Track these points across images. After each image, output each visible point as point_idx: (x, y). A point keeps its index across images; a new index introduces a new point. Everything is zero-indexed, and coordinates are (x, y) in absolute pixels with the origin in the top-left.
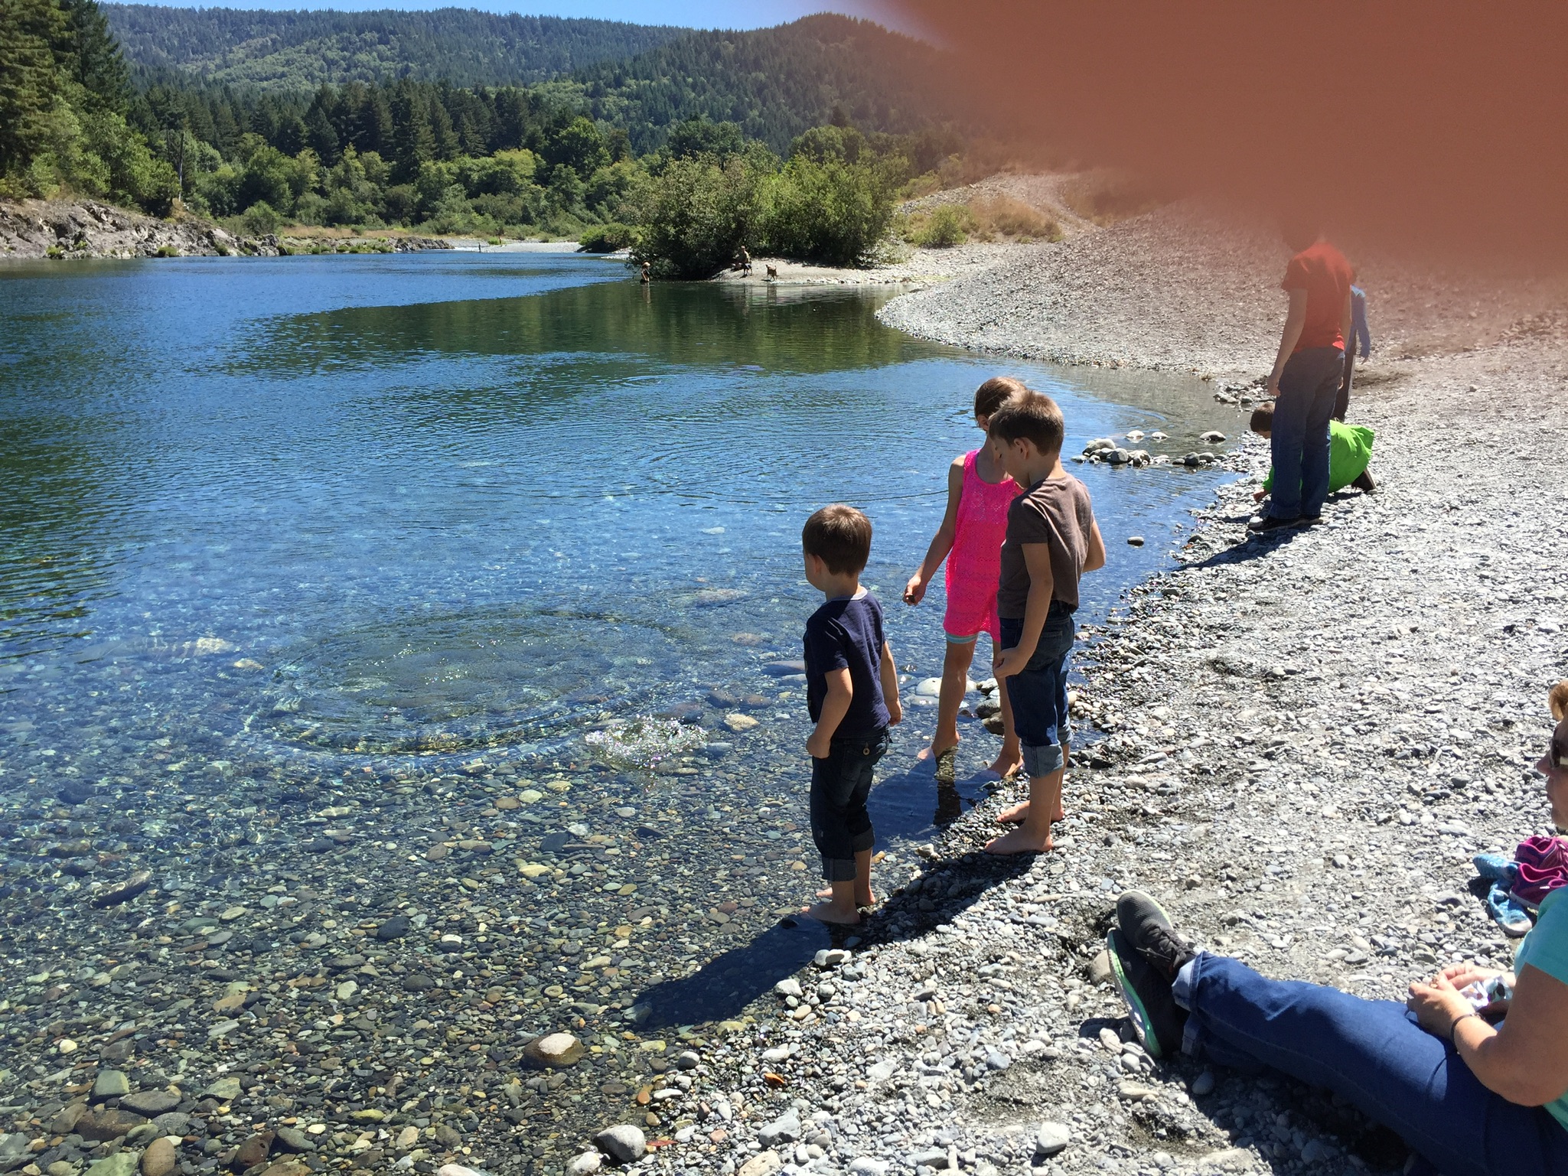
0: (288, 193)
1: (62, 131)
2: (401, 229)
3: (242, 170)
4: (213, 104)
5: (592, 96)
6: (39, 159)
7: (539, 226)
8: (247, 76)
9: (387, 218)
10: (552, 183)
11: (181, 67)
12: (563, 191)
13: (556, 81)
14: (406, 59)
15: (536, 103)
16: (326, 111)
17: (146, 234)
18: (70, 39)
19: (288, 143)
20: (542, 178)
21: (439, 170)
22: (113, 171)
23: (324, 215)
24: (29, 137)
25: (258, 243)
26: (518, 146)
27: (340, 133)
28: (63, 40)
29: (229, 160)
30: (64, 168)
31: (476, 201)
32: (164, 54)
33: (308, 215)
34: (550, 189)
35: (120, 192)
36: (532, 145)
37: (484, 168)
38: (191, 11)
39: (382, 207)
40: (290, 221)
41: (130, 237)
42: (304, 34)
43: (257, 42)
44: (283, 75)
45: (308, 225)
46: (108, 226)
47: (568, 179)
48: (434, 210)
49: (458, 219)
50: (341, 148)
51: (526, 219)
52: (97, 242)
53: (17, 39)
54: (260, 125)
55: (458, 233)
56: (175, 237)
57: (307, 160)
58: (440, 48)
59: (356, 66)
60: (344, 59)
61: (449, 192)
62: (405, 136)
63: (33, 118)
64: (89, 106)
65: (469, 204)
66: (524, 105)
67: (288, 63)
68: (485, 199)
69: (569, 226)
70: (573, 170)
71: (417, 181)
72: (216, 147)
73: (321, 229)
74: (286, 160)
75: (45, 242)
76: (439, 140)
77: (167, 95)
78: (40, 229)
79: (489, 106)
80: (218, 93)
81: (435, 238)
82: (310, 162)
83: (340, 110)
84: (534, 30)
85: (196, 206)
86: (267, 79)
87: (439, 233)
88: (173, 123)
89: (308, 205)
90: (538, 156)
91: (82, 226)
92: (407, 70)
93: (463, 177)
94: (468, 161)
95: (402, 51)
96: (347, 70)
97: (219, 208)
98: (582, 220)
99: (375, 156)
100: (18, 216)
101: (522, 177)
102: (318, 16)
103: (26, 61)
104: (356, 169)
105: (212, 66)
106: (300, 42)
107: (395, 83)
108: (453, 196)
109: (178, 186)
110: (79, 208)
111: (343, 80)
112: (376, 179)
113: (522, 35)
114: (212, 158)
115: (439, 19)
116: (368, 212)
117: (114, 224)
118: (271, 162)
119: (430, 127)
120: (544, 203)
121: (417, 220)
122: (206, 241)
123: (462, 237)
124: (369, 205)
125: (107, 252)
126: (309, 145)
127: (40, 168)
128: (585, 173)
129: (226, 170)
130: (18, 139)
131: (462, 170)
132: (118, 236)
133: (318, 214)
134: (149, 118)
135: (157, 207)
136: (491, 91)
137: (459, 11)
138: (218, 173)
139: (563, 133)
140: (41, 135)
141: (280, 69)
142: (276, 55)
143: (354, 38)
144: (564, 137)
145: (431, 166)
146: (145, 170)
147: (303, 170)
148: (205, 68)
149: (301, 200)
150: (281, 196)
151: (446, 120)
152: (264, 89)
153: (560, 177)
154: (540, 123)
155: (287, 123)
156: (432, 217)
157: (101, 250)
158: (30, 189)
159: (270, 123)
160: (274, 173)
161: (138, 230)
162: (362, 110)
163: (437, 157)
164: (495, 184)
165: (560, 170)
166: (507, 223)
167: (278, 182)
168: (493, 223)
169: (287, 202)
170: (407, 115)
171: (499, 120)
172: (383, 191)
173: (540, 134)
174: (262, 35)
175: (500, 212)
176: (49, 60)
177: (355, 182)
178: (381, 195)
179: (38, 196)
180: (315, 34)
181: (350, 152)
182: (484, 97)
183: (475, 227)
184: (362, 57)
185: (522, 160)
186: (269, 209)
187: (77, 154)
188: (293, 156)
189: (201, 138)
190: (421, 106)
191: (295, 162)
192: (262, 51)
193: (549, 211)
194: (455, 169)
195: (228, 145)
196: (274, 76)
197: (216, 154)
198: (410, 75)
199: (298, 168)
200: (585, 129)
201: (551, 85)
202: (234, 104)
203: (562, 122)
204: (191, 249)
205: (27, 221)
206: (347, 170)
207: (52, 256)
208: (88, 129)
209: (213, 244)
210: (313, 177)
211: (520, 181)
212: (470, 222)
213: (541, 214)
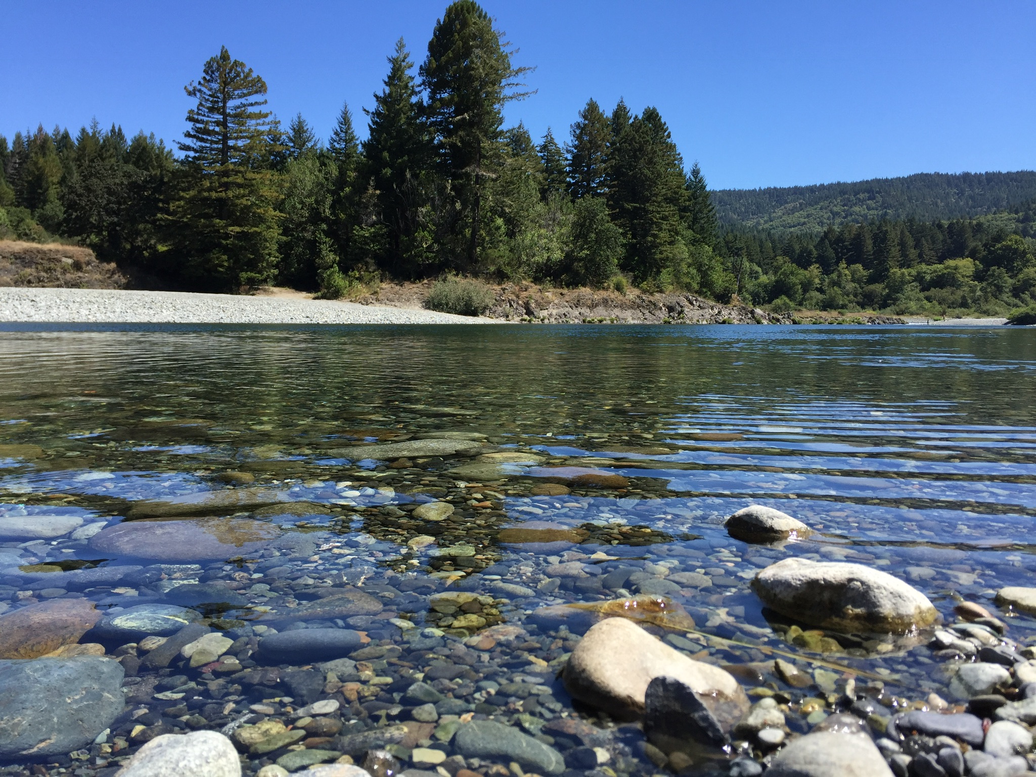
0: (800, 291)
1: (678, 256)
2: (871, 312)
3: (773, 278)
4: (761, 241)
5: (1022, 222)
6: (664, 271)
7: (973, 310)
8: (782, 226)
9: (863, 306)
10: (986, 280)
11: (744, 223)
12: (995, 285)
13: (995, 213)
14: (885, 208)
15: (979, 228)
16: (830, 241)
17: (716, 311)
18: (689, 206)
19: (803, 261)
20: (978, 276)
21: (903, 274)
22: (702, 278)
23: (821, 304)
24: (661, 259)
25: (780, 317)
26: (962, 256)
27: (837, 253)
28: (685, 207)
29: (766, 273)
30: (677, 275)
31: (927, 293)
32: (735, 217)
33: (810, 304)
34: (984, 284)
35: (705, 290)
36: (973, 255)
37: (935, 271)
38: (754, 191)
39: (860, 298)
40: (799, 308)
41: (708, 313)
42: (820, 199)
43: (790, 206)
44: (804, 223)
45: (810, 310)
46: (696, 307)
47: (999, 277)
48: (897, 299)
49: (913, 305)
50: (837, 263)
51: (964, 304)
52: (690, 315)
53: (662, 207)
54: (788, 251)
55: (912, 314)
56: (733, 313)
57: (815, 270)
58: (910, 199)
59: (851, 215)
60: (844, 211)
61: (908, 288)
62: (881, 253)
63: (665, 249)
64: (694, 242)
65: (922, 295)
66: (969, 230)
67: (808, 216)
68: (933, 292)
69: (997, 309)
70: (1004, 270)
71: (886, 281)
72: (759, 266)
73: (818, 312)
74: (801, 271)
75: (662, 316)
76: (904, 255)
77: (735, 237)
78: (661, 309)
79: (942, 232)
80: (764, 236)
81: (895, 317)
82: (816, 272)
83: (840, 240)
84: (980, 182)
85: (744, 299)
86: (794, 226)
87: (898, 314)
88: (736, 253)
89: (811, 298)
90: (977, 262)
91: (682, 307)
92: (886, 214)
93: (919, 278)
94: (924, 267)
95: (883, 203)
96: (844, 218)
97: (757, 300)
98: (1009, 305)
99: (859, 267)
100: (650, 302)
101: (963, 276)
102: (831, 186)
103: (664, 218)
104: (846, 275)
105: (762, 221)
106: (817, 203)
107: (877, 223)
108: (912, 290)
109: (736, 287)
110: (682, 298)
111: (842, 223)
112: (859, 281)
113: (971, 186)
114: (757, 272)
115: (911, 181)
116: (850, 302)
117: (699, 306)
118: (792, 273)
119: (899, 248)
120: (979, 293)
121: (883, 306)
122: (750, 316)
123: (915, 317)
124: (852, 297)
125: (695, 321)
126: (816, 262)
127: (665, 276)
128: (1013, 272)
129: (764, 279)
130: (655, 260)
131: (919, 273)
132: (701, 312)
133: (817, 304)
134: (724, 250)
135: (723, 298)
136: (945, 223)
137: (927, 175)
138: (759, 281)
139: (999, 245)
140: (668, 258)
141: (802, 220)
142: (801, 212)
143: (852, 198)
144: (1000, 249)
145: (896, 272)
146: (719, 278)
147: (811, 277)
148: (758, 223)
149: (807, 295)
150: (795, 293)
151: (911, 242)
152: (791, 233)
153: (993, 275)
154: (981, 240)
155: (804, 250)
156: (894, 304)
157: (691, 319)
158: (658, 287)
159: (794, 251)
160: (793, 279)
161: (712, 309)
162: (854, 239)
163: (901, 266)
164: (941, 282)
165: (994, 271)
166: (949, 307)
167: (795, 285)
168: (938, 308)
169: (799, 297)
170: (884, 240)
171: (949, 241)
172: (862, 288)
173: (981, 248)
174: (794, 201)
175: (944, 300)
176: (677, 217)
177: (843, 283)
178: (860, 290)
179: (661, 291)
180: (827, 197)
181: (843, 265)
182: (940, 226)
183: (924, 309)
184: (856, 209)
185: (965, 265)
186: (787, 301)
187: (684, 267)
188: (806, 269)
189: (751, 261)
190: (894, 236)
191: (806, 272)
192: (793, 211)
193: (982, 299)
194: (914, 272)
195: (767, 265)
196: (799, 224)
197: (760, 270)
198: (888, 217)
199: (808, 276)
200: (1016, 242)
201: (990, 217)
202: (773, 242)
203: (998, 238)
204: (740, 320)
205: (654, 304)
206: (839, 276)
207: (665, 322)
208: (692, 255)
209: (753, 317)
210: (817, 281)
211: (961, 279)
212: (922, 307)
213: (975, 301)
